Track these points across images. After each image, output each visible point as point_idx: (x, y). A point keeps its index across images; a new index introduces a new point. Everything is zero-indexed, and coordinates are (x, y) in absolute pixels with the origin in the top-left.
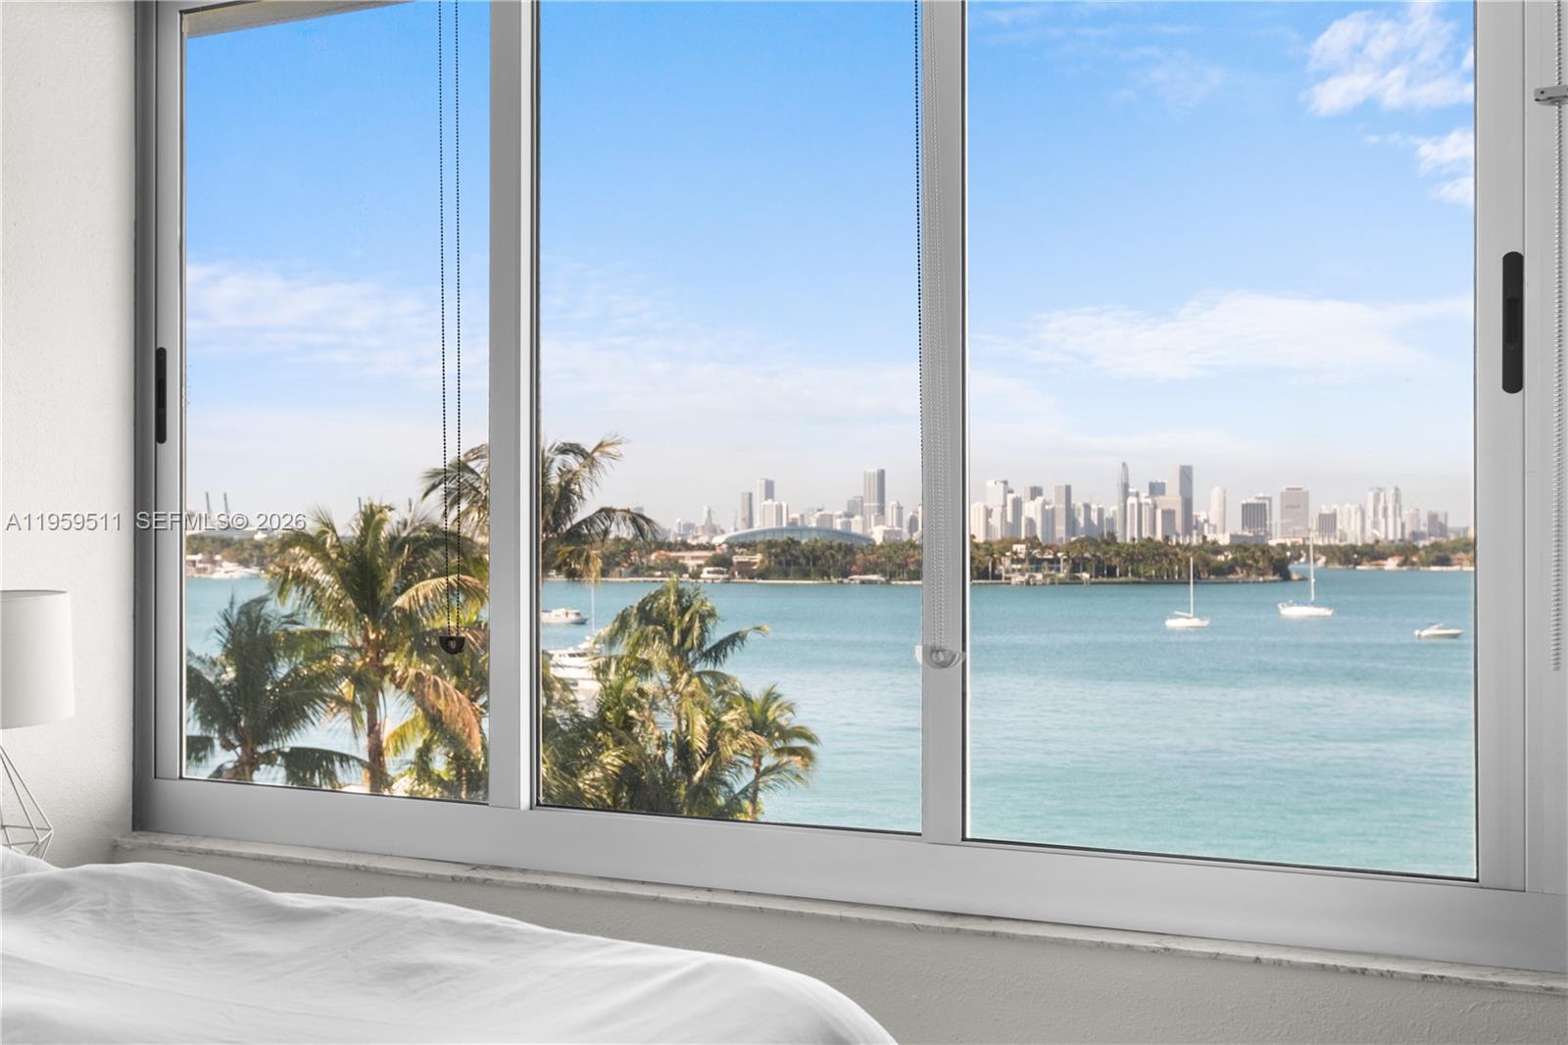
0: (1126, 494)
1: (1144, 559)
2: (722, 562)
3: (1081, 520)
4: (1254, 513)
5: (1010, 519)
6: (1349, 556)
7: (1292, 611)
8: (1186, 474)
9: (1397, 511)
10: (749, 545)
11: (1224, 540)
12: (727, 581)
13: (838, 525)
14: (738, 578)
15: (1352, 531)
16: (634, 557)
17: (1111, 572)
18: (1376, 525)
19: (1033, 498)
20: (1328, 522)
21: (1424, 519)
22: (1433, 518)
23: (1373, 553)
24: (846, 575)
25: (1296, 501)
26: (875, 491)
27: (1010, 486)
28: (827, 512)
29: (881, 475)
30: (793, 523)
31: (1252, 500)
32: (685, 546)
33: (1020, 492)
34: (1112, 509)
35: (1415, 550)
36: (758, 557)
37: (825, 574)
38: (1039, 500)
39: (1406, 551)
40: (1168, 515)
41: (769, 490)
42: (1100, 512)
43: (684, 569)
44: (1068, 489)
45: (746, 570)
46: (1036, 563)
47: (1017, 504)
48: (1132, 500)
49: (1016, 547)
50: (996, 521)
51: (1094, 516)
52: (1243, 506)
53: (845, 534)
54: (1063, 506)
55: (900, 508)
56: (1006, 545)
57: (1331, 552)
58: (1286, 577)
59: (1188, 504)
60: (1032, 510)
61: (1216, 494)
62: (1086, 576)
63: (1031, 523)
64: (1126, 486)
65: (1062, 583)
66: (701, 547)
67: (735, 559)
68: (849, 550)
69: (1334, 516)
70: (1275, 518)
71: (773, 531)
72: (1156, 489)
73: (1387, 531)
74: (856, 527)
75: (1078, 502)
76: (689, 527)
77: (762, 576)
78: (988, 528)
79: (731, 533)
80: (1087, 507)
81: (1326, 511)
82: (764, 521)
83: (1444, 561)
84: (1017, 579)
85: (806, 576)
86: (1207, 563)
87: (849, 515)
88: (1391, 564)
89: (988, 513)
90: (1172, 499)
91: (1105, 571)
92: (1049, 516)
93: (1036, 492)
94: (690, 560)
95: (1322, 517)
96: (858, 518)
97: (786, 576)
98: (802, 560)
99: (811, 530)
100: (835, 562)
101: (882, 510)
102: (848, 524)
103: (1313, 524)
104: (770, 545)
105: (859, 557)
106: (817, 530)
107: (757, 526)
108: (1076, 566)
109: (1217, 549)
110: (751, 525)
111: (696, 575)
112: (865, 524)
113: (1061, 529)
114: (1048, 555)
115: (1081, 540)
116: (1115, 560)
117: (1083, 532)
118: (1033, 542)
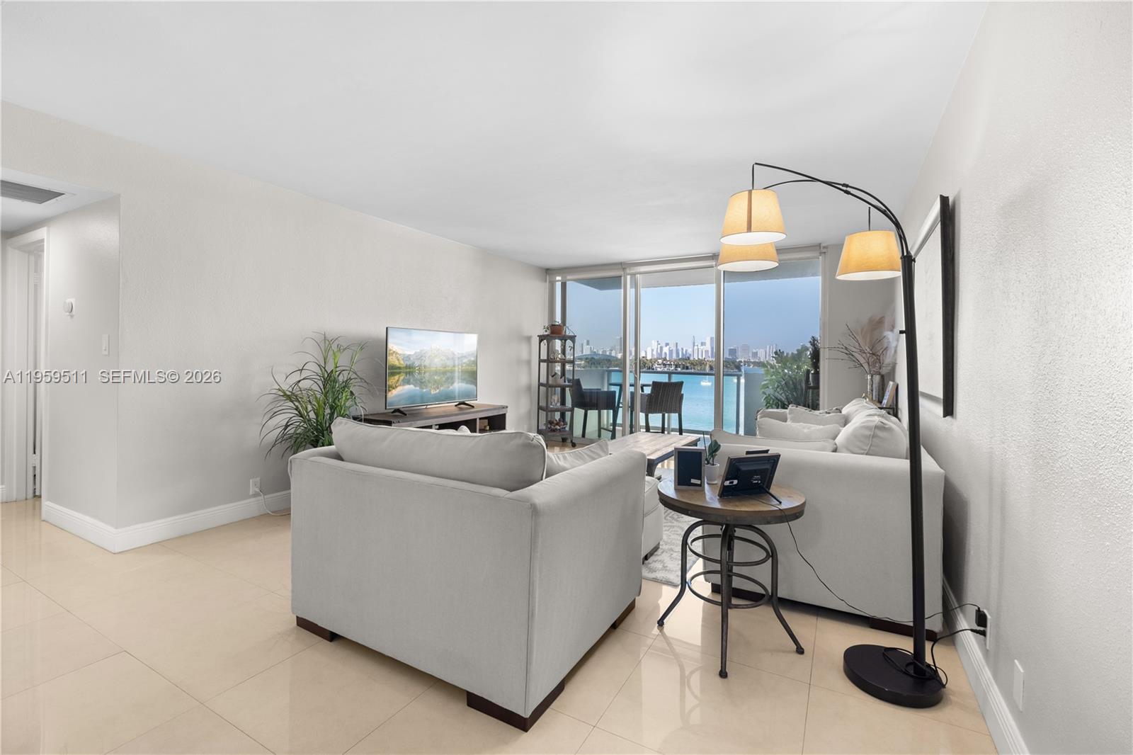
0: (694, 346)
3: (680, 353)
4: (732, 351)
5: (659, 352)
13: (608, 353)
17: (688, 368)
20: (755, 354)
25: (746, 348)
27: (659, 342)
28: (606, 349)
31: (732, 348)
33: (663, 345)
34: (690, 351)
38: (668, 347)
40: (707, 351)
42: (686, 352)
44: (677, 344)
46: (665, 365)
47: (661, 348)
48: (696, 347)
49: (659, 360)
50: (655, 353)
51: (684, 353)
52: (730, 349)
53: (610, 356)
54: (674, 349)
56: (656, 360)
57: (754, 363)
60: (666, 350)
63: (666, 353)
64: (694, 343)
68: (609, 361)
69: (757, 353)
70: (739, 353)
72: (703, 344)
74: (613, 355)
75: (680, 348)
78: (652, 354)
80: (682, 349)
81: (754, 351)
82: (587, 353)
89: (653, 350)
90: (707, 347)
91: (685, 368)
92: (671, 352)
93: (667, 344)
96: (614, 351)
98: (596, 363)
102: (611, 353)
103: (751, 355)
104: (586, 359)
105: (613, 363)
106: (602, 355)
112: (616, 353)
113: (674, 356)
114: (669, 363)
115: (680, 359)
116: (688, 365)
117: (680, 357)
118: (665, 359)
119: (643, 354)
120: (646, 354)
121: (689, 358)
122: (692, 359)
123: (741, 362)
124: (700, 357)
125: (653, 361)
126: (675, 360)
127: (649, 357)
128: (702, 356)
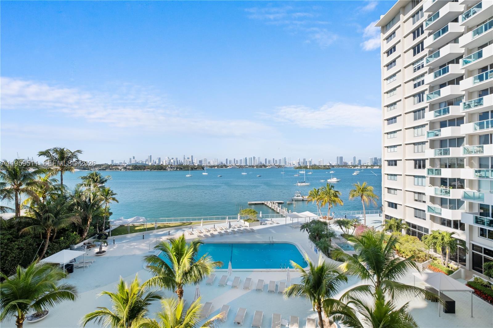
0: (184, 159)
1: (186, 167)
2: (125, 168)
3: (179, 162)
4: (201, 162)
5: (169, 162)
6: (212, 167)
7: (204, 174)
8: (192, 156)
9: (217, 161)
10: (129, 165)
11: (196, 165)
12: (126, 171)
13: (144, 163)
14: (128, 170)
15: (212, 164)
16: (110, 167)
17: (182, 169)
18: (215, 163)
19: (172, 159)
20: (209, 163)
21: (220, 162)
22: (221, 162)
23: (214, 166)
24: (144, 170)
25: (206, 160)
26: (150, 158)
27: (169, 158)
28: (143, 161)
29: (151, 156)
30: (138, 162)
32: (119, 166)
33: (171, 158)
34: (183, 161)
35: (219, 166)
36: (131, 167)
37: (141, 169)
38: (173, 160)
39: (218, 166)
40: (190, 162)
41: (134, 158)
42: (181, 161)
43: (119, 169)
44: (177, 158)
45: (129, 169)
46: (172, 168)
47: (170, 160)
48: (185, 160)
49: (169, 166)
50: (167, 162)
51: (180, 162)
52: (199, 161)
54: (176, 160)
55: (153, 161)
56: (167, 166)
57: (209, 166)
58: (204, 169)
59: (192, 160)
60: (172, 161)
61: (196, 159)
62: (178, 169)
63: (172, 163)
64: (184, 158)
65: (175, 170)
66: (122, 166)
67: (127, 168)
68: (145, 166)
69: (210, 162)
70: (203, 162)
71: (134, 164)
72: (188, 158)
73: (216, 164)
74: (147, 163)
75: (178, 160)
76: (121, 163)
77: (131, 170)
79: (128, 164)
80: (179, 161)
81: (209, 161)
82: (133, 162)
83: (222, 167)
84: (169, 170)
85: (138, 170)
86: (194, 168)
87: (146, 161)
88: (216, 168)
89: (166, 161)
90: (190, 160)
91: (181, 169)
92: (174, 162)
93: (173, 159)
94: (120, 168)
95: (209, 162)
97: (135, 170)
98: (138, 168)
99: (140, 163)
100: (143, 168)
101: (151, 161)
102: (146, 163)
103: (208, 163)
104: (133, 165)
105: (146, 167)
106: (141, 163)
107: (132, 163)
108: (177, 168)
109: (195, 166)
110: (131, 163)
111: (121, 170)
113: (176, 164)
114: (173, 167)
115: (178, 165)
116: (182, 167)
117: (179, 164)
118: (172, 165)
119: (161, 163)
120: (163, 163)
121: (182, 164)
122: (183, 165)
123: (204, 166)
124: (187, 164)
125: (166, 166)
126: (176, 166)
127: (164, 164)
128: (188, 163)
